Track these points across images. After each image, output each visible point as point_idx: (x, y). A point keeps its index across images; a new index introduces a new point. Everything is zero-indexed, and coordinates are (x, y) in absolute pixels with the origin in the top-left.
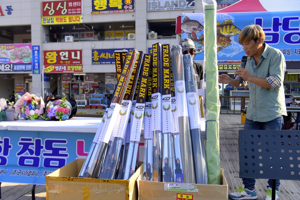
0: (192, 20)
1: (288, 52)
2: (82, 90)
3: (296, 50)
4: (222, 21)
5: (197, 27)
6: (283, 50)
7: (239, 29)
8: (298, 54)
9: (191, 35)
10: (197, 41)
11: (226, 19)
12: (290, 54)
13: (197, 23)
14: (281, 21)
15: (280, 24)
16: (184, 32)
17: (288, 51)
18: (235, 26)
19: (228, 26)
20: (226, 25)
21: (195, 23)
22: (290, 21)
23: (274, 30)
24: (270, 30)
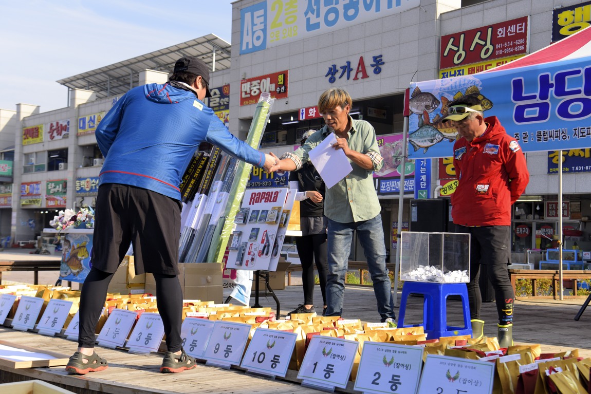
0: (424, 93)
1: (563, 134)
3: (576, 129)
4: (465, 89)
5: (430, 103)
6: (556, 131)
7: (489, 100)
8: (581, 136)
9: (423, 117)
10: (431, 126)
11: (469, 86)
12: (567, 138)
13: (431, 97)
14: (552, 81)
15: (552, 86)
16: (412, 113)
17: (563, 132)
18: (483, 96)
21: (428, 96)
22: (567, 77)
23: (541, 98)
24: (534, 97)
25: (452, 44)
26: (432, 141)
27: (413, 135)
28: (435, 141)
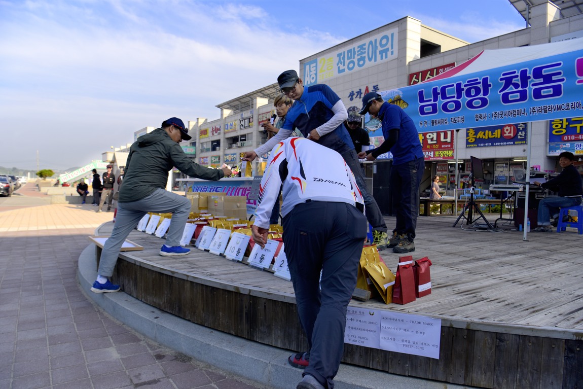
2: (462, 185)
3: (452, 119)
6: (442, 120)
11: (396, 94)
14: (439, 91)
15: (439, 94)
17: (445, 120)
18: (403, 101)
19: (398, 101)
20: (397, 101)
22: (447, 89)
23: (434, 101)
24: (430, 100)
25: (415, 78)
26: (377, 127)
27: (367, 124)
28: (378, 127)
